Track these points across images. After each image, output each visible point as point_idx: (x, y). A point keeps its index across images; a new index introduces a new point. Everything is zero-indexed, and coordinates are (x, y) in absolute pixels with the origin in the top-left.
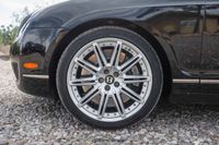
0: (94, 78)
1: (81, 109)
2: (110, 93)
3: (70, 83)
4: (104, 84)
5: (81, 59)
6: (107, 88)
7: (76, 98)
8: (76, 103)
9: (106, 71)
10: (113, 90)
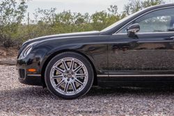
0: (62, 75)
1: (56, 90)
2: (69, 82)
3: (51, 78)
4: (67, 78)
6: (68, 80)
7: (54, 85)
8: (54, 87)
9: (68, 72)
10: (71, 81)
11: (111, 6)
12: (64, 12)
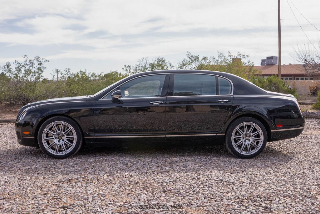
0: (53, 137)
1: (48, 150)
2: (60, 143)
3: (43, 139)
4: (58, 140)
5: (48, 130)
6: (59, 141)
7: (46, 146)
8: (46, 148)
9: (58, 134)
10: (62, 142)
11: (125, 66)
12: (81, 72)
